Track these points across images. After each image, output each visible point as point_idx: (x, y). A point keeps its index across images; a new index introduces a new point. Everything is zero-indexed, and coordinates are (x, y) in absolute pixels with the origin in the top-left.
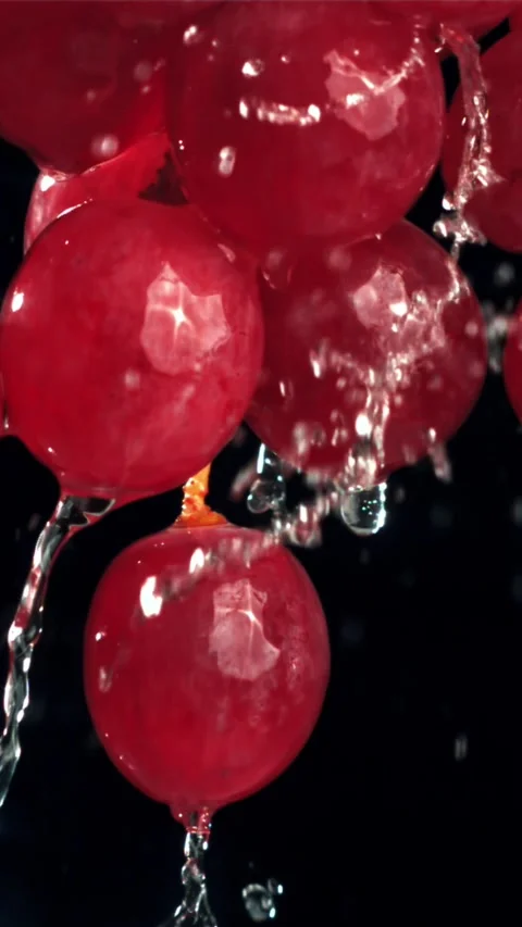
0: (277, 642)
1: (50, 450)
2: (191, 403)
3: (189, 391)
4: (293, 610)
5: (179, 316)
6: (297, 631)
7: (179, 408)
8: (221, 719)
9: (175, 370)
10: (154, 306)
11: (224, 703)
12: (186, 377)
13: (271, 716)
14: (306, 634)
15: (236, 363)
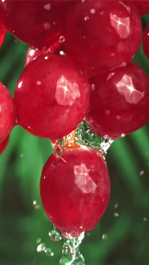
0: (97, 182)
1: (29, 127)
2: (69, 114)
3: (67, 111)
4: (101, 173)
5: (66, 89)
6: (102, 179)
7: (65, 116)
8: (81, 205)
9: (65, 105)
10: (59, 86)
11: (82, 201)
12: (67, 107)
13: (95, 204)
14: (105, 180)
15: (81, 103)
